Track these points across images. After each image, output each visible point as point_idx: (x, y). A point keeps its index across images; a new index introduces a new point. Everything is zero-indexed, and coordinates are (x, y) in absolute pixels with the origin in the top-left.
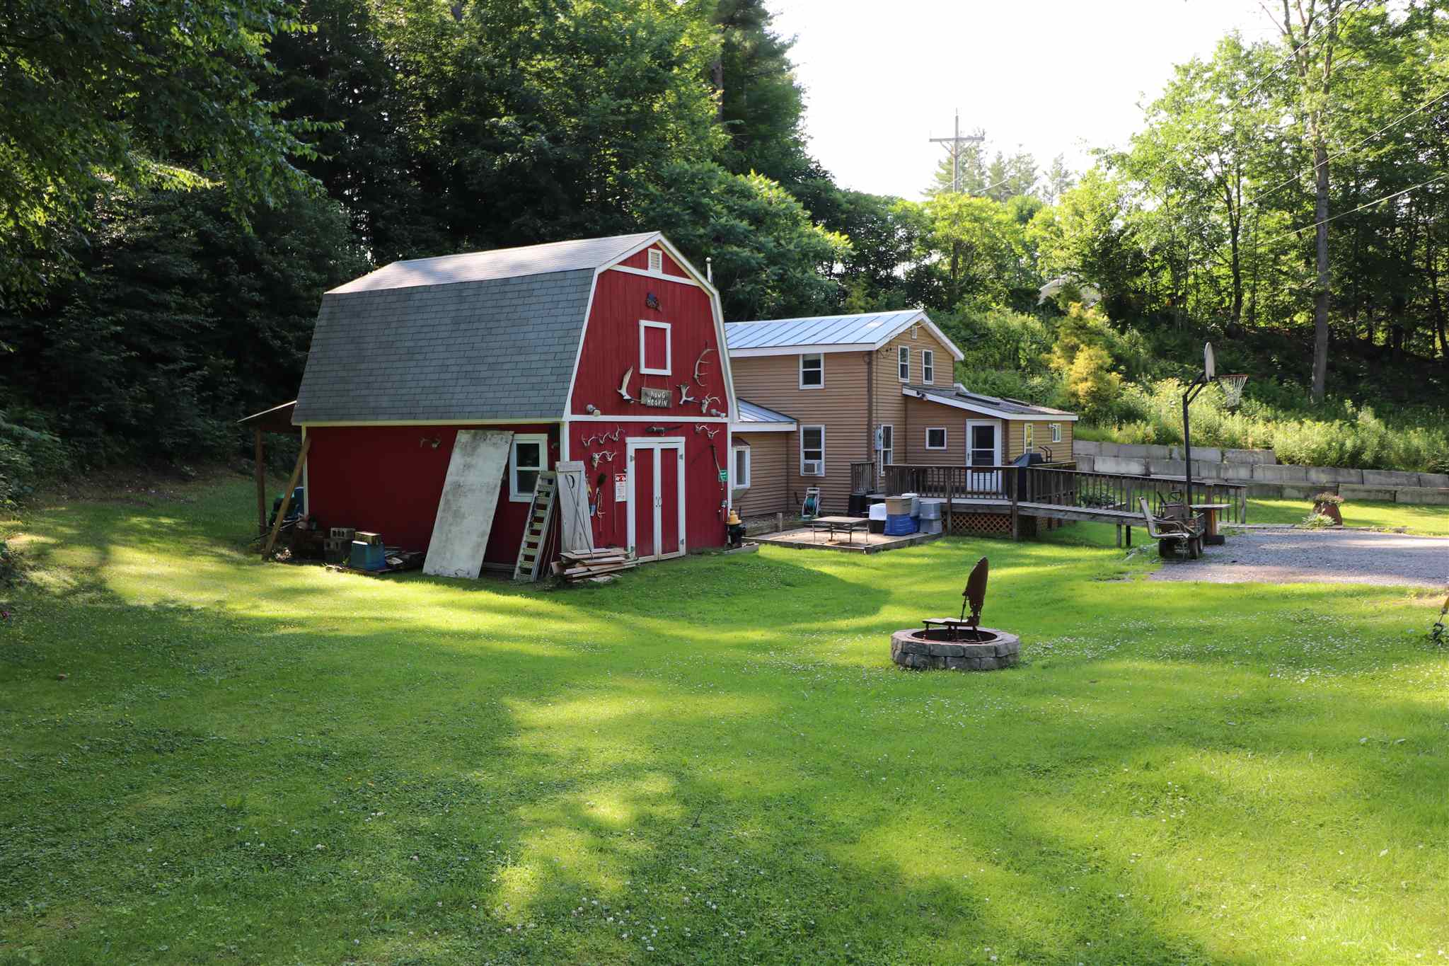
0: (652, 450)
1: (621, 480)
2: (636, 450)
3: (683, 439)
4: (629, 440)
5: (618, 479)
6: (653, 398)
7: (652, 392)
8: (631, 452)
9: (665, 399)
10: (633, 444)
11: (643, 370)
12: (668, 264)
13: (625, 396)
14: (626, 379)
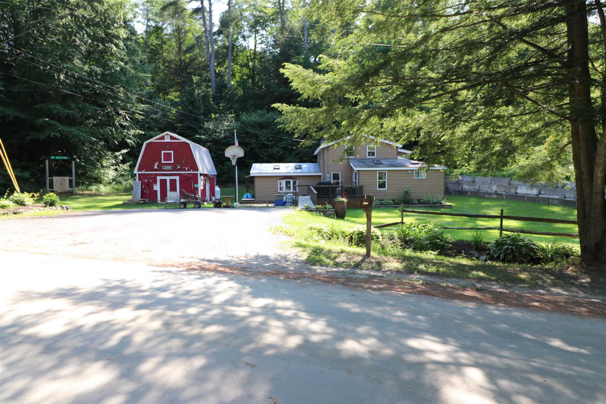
1: (155, 185)
7: (165, 167)
8: (158, 180)
9: (170, 168)
10: (159, 178)
11: (163, 162)
12: (172, 138)
13: (156, 167)
14: (156, 164)
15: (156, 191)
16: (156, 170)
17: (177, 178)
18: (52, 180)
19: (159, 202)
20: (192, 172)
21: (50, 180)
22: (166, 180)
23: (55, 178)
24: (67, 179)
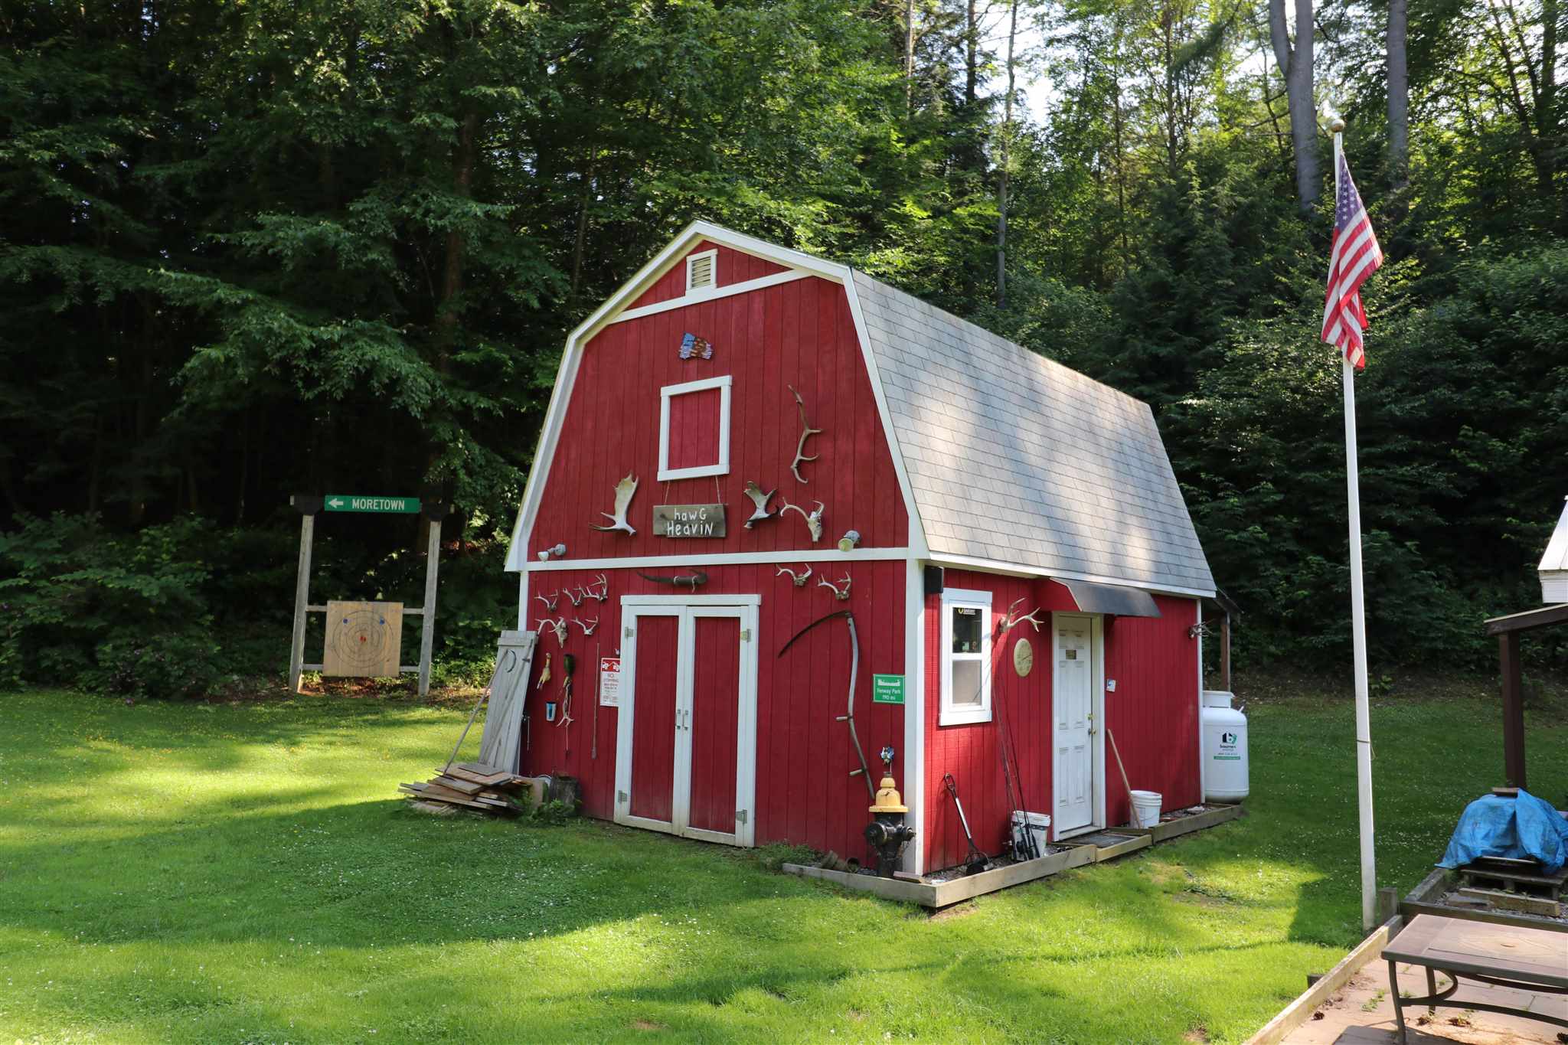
0: (675, 619)
1: (611, 669)
2: (639, 618)
3: (754, 600)
4: (625, 600)
5: (605, 666)
6: (678, 522)
7: (676, 511)
8: (628, 621)
9: (708, 521)
10: (634, 607)
11: (664, 474)
12: (734, 266)
13: (620, 522)
14: (625, 493)
15: (613, 711)
16: (620, 544)
17: (746, 608)
18: (322, 617)
19: (621, 810)
20: (844, 552)
21: (309, 614)
22: (671, 622)
23: (335, 609)
24: (394, 613)
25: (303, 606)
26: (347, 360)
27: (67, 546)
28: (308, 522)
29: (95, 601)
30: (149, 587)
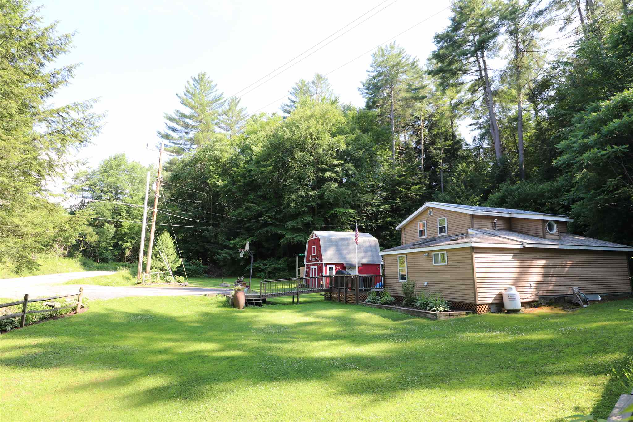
4: (311, 266)
6: (313, 259)
8: (311, 269)
13: (310, 259)
14: (310, 256)
16: (310, 261)
18: (299, 269)
20: (320, 262)
23: (301, 268)
25: (297, 268)
26: (295, 240)
27: (272, 262)
28: (297, 257)
29: (275, 268)
30: (280, 266)
